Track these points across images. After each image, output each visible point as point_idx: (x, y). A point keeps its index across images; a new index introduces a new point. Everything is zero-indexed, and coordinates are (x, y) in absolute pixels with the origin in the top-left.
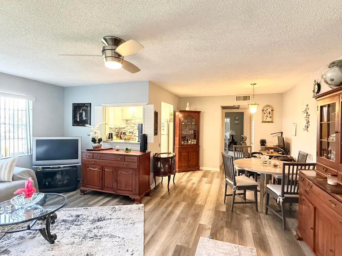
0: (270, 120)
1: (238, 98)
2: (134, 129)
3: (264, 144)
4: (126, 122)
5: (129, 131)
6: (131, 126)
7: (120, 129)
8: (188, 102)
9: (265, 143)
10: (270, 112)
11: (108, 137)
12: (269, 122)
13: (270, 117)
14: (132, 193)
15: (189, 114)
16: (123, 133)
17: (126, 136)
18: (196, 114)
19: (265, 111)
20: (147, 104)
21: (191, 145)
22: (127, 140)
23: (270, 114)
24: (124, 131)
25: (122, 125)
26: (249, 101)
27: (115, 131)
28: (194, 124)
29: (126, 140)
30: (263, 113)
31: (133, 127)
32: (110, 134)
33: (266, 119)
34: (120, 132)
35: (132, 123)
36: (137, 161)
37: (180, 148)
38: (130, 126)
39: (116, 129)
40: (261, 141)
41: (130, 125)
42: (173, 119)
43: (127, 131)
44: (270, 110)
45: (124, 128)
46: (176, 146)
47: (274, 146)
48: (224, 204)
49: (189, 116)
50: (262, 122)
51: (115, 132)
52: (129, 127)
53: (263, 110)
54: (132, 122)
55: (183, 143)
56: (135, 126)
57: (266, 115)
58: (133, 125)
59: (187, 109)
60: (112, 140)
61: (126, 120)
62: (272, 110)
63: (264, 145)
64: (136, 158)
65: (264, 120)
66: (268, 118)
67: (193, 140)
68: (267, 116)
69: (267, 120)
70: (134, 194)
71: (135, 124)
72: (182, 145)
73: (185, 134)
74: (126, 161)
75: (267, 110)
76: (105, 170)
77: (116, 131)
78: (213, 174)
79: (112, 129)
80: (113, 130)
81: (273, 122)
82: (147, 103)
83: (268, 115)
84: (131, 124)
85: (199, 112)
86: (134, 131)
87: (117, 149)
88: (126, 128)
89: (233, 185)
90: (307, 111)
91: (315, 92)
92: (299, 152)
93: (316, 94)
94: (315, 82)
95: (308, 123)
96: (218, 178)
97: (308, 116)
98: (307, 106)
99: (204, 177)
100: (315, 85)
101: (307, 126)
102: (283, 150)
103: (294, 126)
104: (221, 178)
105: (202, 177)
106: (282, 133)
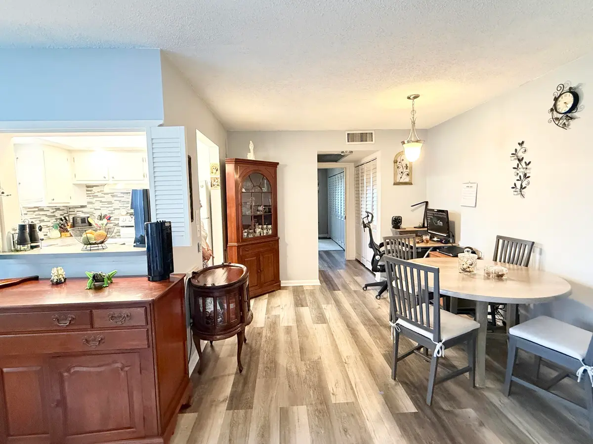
0: (407, 180)
1: (351, 137)
2: (112, 209)
3: (399, 225)
4: (87, 191)
5: (98, 213)
6: (103, 200)
7: (71, 210)
8: (251, 141)
9: (400, 222)
10: (406, 165)
11: (16, 239)
12: (406, 183)
13: (408, 174)
14: (133, 432)
15: (256, 168)
16: (79, 221)
17: (90, 231)
18: (271, 169)
19: (400, 162)
20: (161, 125)
21: (261, 237)
22: (95, 244)
23: (407, 169)
24: (83, 215)
25: (77, 199)
26: (371, 142)
27: (54, 216)
28: (265, 191)
29: (90, 244)
30: (396, 167)
31: (110, 203)
32: (22, 228)
33: (401, 178)
34: (71, 217)
35: (105, 194)
36: (144, 323)
37: (241, 246)
38: (101, 202)
39: (58, 209)
40: (393, 221)
41: (100, 199)
42: (219, 180)
43: (92, 214)
45: (82, 207)
46: (229, 244)
47: (415, 227)
48: (396, 385)
49: (256, 172)
50: (395, 184)
51: (53, 220)
52: (98, 205)
53: (395, 162)
54: (106, 189)
55: (246, 234)
56: (113, 202)
57: (401, 170)
58: (108, 198)
59: (251, 157)
60: (32, 247)
61: (88, 187)
63: (398, 228)
64: (141, 311)
65: (398, 181)
66: (404, 176)
67: (265, 226)
68: (402, 172)
69: (402, 181)
70: (143, 434)
71: (113, 196)
72: (243, 240)
73: (247, 213)
74: (96, 325)
75: (403, 160)
76: (5, 370)
77: (59, 217)
78: (312, 293)
79: (42, 210)
80: (49, 213)
81: (411, 184)
82: (161, 122)
83: (405, 170)
84: (103, 195)
85: (275, 165)
86: (112, 213)
87: (55, 279)
88: (89, 206)
89: (432, 339)
90: (520, 154)
91: (560, 111)
92: (499, 238)
93: (563, 115)
94: (559, 89)
95: (522, 179)
96: (328, 303)
97: (524, 166)
98: (521, 144)
99: (300, 305)
100: (563, 95)
101: (521, 185)
102: (446, 235)
103: (468, 189)
104: (333, 302)
105: (297, 305)
106: (427, 203)
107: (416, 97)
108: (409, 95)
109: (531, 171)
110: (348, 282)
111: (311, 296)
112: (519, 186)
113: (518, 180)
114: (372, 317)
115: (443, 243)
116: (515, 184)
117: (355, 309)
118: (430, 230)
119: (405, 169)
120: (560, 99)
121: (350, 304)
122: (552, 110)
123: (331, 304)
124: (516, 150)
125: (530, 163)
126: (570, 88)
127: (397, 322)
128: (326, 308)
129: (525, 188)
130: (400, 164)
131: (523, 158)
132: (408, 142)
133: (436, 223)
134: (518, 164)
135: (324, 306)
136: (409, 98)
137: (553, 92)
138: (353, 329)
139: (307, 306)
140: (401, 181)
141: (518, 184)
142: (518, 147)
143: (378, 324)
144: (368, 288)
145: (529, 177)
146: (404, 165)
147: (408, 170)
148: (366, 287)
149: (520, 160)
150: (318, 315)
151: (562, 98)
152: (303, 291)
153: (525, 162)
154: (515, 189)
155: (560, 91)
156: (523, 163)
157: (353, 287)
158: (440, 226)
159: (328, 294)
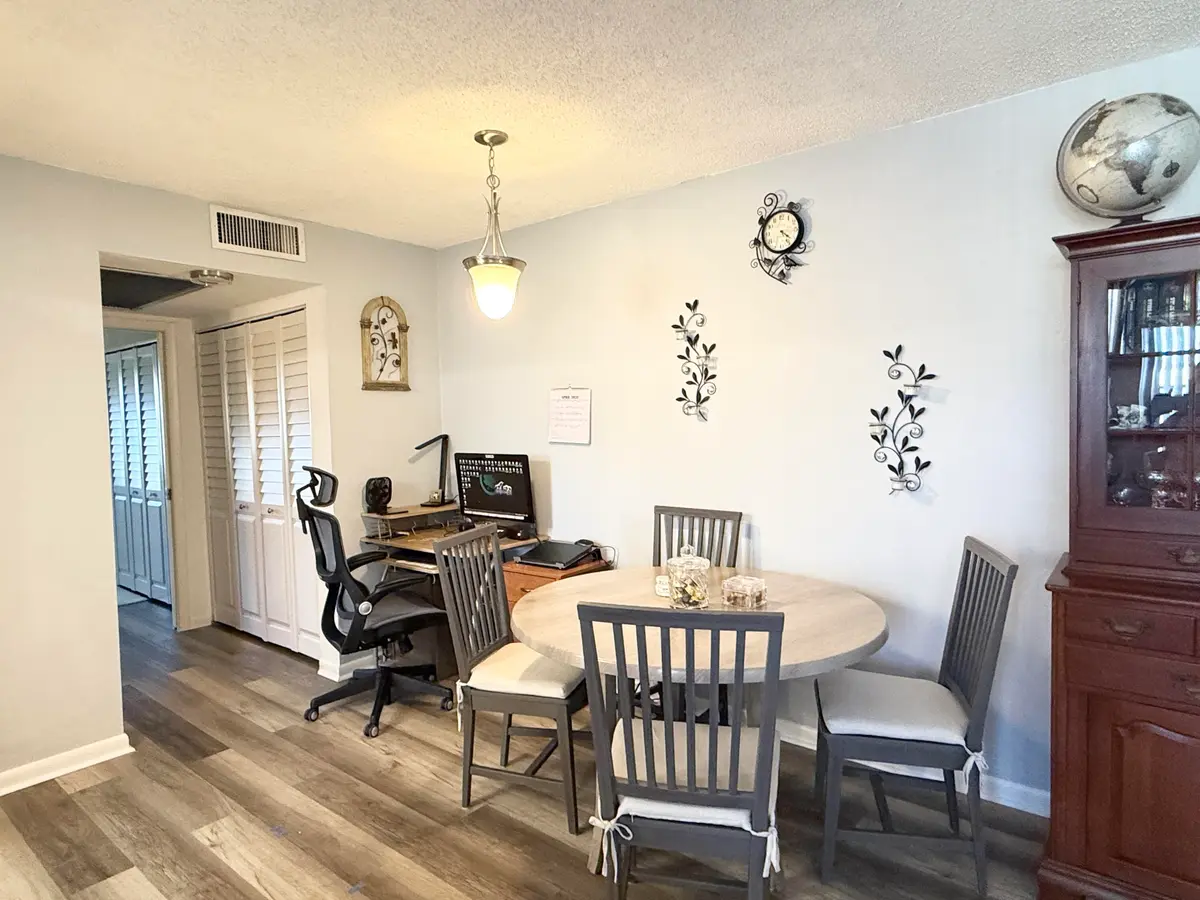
0: (395, 376)
1: (232, 229)
3: (385, 502)
9: (385, 495)
10: (393, 335)
12: (392, 387)
13: (397, 363)
19: (377, 327)
23: (394, 347)
26: (295, 257)
30: (367, 339)
33: (381, 370)
40: (369, 491)
44: (392, 325)
47: (423, 505)
53: (365, 324)
57: (379, 348)
62: (403, 328)
63: (383, 510)
65: (374, 379)
66: (389, 366)
68: (383, 355)
69: (384, 378)
75: (384, 321)
78: (115, 798)
81: (407, 388)
83: (390, 350)
89: (747, 827)
90: (692, 328)
91: (772, 246)
92: (659, 510)
93: (778, 255)
94: (768, 202)
95: (699, 379)
96: (213, 817)
97: (703, 353)
98: (693, 306)
99: (88, 877)
100: (777, 217)
101: (699, 395)
102: (522, 518)
103: (569, 402)
104: (227, 801)
105: (70, 882)
106: (445, 438)
107: (499, 139)
108: (482, 128)
109: (718, 364)
110: (236, 709)
111: (117, 812)
112: (692, 396)
113: (690, 383)
114: (396, 805)
115: (519, 539)
116: (684, 392)
117: (324, 799)
118: (470, 507)
119: (390, 346)
120: (771, 222)
121: (297, 787)
122: (757, 242)
123: (227, 814)
124: (681, 318)
125: (713, 347)
126: (791, 204)
127: (621, 811)
128: (213, 838)
129: (707, 399)
130: (378, 331)
131: (698, 336)
132: (487, 260)
133: (493, 490)
134: (687, 348)
135: (203, 835)
136: (479, 139)
137: (756, 207)
138: (369, 878)
139: (128, 865)
140: (381, 380)
141: (692, 392)
142: (687, 313)
143: (430, 821)
144: (322, 709)
145: (713, 377)
146: (388, 337)
147: (397, 351)
148: (316, 710)
149: (693, 341)
150: (202, 886)
151: (775, 221)
152: (66, 803)
153: (704, 346)
154: (684, 402)
155: (772, 207)
156: (699, 346)
157: (268, 722)
158: (504, 495)
159: (191, 780)
